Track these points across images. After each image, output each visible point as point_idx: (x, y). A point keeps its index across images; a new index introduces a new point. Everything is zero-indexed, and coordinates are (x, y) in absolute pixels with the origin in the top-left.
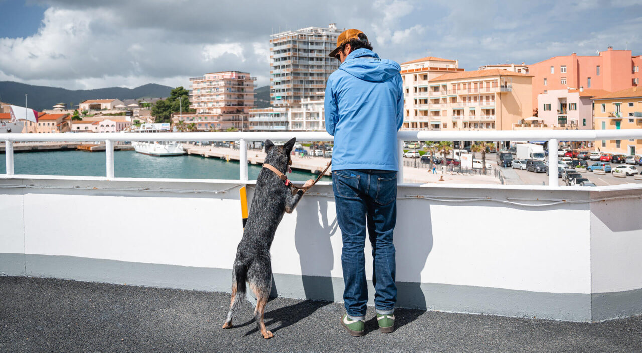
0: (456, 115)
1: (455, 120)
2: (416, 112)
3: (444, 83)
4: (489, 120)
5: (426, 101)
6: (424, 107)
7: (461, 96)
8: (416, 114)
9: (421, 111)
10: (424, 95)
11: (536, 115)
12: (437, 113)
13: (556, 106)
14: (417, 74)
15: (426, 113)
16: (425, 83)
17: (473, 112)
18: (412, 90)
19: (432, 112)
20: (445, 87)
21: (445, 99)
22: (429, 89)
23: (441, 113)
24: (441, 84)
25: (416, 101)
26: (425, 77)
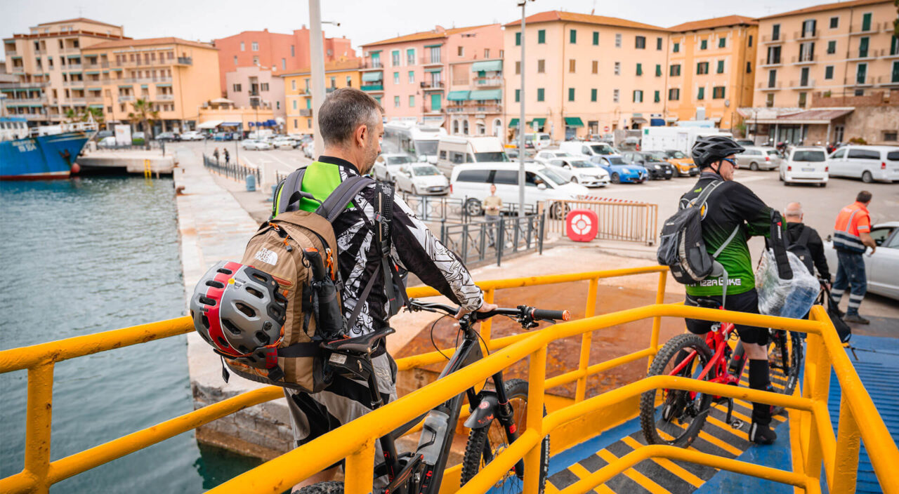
0: (124, 96)
1: (123, 101)
2: (67, 92)
3: (103, 52)
4: (166, 100)
5: (80, 77)
6: (79, 85)
7: (128, 70)
8: (68, 96)
9: (75, 91)
10: (76, 69)
11: (226, 97)
12: (97, 93)
13: (247, 87)
14: (64, 39)
15: (81, 93)
16: (76, 53)
17: (145, 90)
18: (57, 62)
19: (91, 91)
20: (104, 57)
21: (106, 74)
22: (83, 61)
23: (103, 94)
24: (99, 53)
25: (65, 76)
26: (76, 44)
